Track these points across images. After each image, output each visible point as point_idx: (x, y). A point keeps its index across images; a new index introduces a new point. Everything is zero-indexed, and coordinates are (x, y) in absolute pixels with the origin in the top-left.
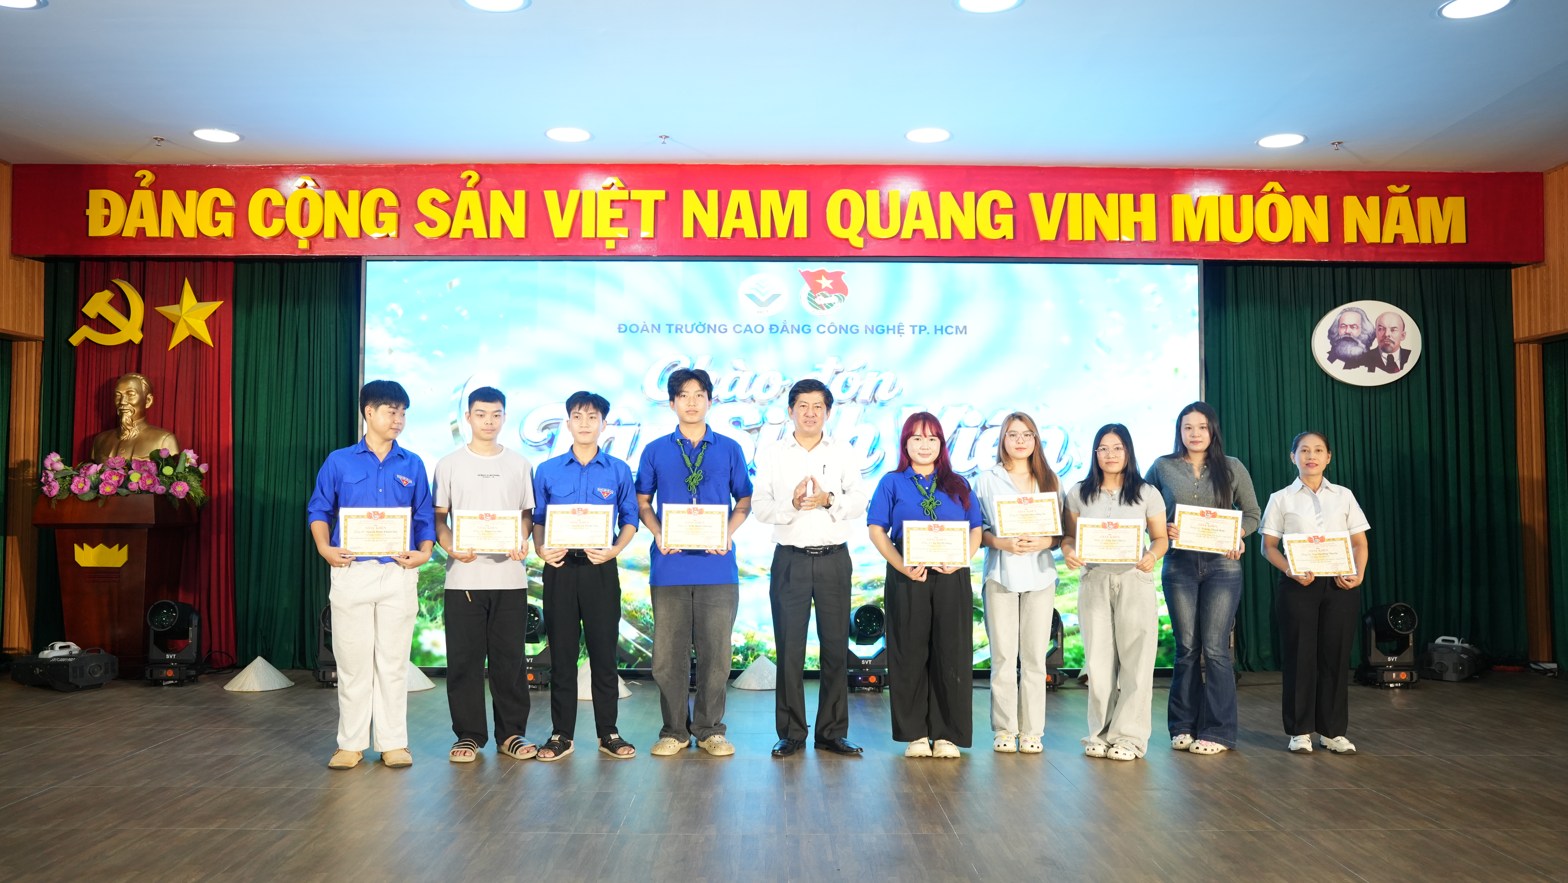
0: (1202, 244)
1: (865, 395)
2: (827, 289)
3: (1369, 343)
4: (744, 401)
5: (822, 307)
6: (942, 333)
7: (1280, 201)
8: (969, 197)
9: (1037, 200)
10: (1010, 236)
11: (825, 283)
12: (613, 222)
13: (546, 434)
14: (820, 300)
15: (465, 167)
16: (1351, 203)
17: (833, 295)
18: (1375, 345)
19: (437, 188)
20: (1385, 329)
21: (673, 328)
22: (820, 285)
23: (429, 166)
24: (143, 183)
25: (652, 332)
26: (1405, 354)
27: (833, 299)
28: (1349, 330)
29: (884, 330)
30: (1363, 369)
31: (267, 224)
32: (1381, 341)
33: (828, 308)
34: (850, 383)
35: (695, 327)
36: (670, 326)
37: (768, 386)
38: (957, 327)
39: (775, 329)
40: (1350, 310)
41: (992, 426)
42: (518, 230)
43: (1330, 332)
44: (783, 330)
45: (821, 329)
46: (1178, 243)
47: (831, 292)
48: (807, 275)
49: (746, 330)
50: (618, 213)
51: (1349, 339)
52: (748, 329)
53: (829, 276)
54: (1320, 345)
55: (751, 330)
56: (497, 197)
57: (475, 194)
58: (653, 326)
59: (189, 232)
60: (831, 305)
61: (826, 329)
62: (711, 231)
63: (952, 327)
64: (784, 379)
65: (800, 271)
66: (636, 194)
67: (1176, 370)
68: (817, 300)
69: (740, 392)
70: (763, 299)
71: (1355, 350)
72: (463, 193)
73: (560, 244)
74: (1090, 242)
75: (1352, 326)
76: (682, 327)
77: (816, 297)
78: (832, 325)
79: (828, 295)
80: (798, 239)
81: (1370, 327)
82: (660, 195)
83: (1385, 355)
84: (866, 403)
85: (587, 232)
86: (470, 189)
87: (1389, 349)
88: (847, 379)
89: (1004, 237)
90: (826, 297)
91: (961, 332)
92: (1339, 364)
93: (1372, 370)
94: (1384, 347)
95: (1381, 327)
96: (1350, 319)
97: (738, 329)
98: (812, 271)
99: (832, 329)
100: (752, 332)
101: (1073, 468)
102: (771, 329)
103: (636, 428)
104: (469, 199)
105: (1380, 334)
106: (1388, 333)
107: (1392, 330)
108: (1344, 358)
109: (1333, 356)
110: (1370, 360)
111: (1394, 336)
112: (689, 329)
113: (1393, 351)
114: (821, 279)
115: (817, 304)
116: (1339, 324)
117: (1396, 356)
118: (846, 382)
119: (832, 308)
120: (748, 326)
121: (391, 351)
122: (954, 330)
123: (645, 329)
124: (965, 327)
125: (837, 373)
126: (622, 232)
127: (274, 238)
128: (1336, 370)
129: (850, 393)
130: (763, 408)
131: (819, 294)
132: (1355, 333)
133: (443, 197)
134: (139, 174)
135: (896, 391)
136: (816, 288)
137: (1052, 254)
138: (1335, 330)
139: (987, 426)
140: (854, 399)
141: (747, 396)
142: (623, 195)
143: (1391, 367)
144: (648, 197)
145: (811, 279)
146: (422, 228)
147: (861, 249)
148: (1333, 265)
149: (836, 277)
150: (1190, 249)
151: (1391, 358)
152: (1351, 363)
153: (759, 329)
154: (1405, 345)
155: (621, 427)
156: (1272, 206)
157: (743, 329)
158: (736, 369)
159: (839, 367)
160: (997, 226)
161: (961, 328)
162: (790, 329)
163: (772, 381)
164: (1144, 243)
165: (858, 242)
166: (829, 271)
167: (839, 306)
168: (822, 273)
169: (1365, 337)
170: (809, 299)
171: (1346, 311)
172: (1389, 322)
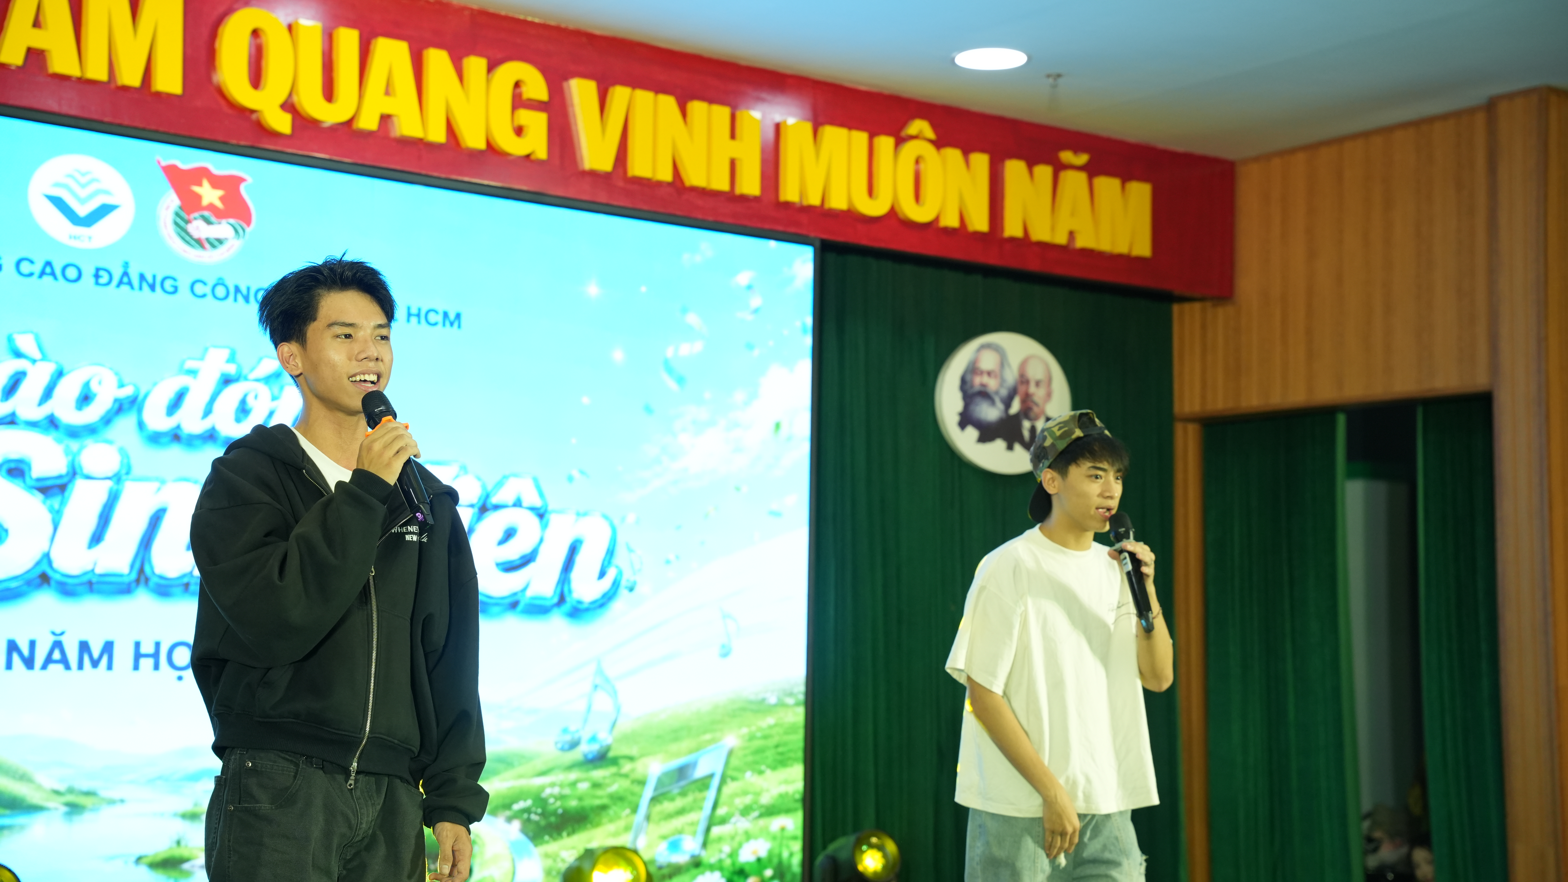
2: (211, 207)
3: (1008, 403)
4: (33, 424)
5: (200, 242)
6: (419, 322)
8: (476, 66)
9: (585, 92)
10: (542, 153)
11: (209, 195)
14: (198, 228)
17: (224, 221)
18: (1016, 407)
20: (1028, 382)
22: (199, 197)
27: (223, 229)
28: (985, 379)
30: (999, 444)
32: (1022, 402)
33: (213, 246)
37: (85, 398)
38: (446, 315)
39: (104, 279)
40: (989, 346)
41: (497, 507)
43: (963, 380)
44: (121, 283)
45: (199, 289)
46: (789, 205)
47: (220, 214)
48: (171, 172)
49: (43, 273)
51: (985, 395)
52: (48, 270)
53: (217, 182)
54: (948, 402)
55: (53, 274)
60: (220, 241)
61: (207, 290)
63: (436, 312)
64: (121, 386)
65: (159, 163)
67: (778, 426)
68: (191, 228)
70: (82, 211)
71: (991, 413)
74: (663, 183)
75: (989, 374)
77: (188, 222)
78: (220, 283)
79: (213, 219)
80: (158, 95)
81: (1011, 377)
83: (1026, 424)
87: (1032, 415)
88: (245, 396)
89: (532, 154)
90: (209, 222)
91: (452, 324)
92: (972, 433)
93: (1010, 447)
94: (1026, 412)
95: (1023, 379)
96: (988, 362)
97: (26, 268)
98: (184, 166)
99: (220, 291)
100: (56, 278)
101: (623, 592)
102: (97, 276)
105: (1022, 390)
106: (1032, 389)
107: (1038, 384)
108: (978, 425)
109: (965, 420)
111: (1038, 394)
113: (1036, 418)
114: (200, 184)
115: (191, 236)
116: (972, 369)
118: (243, 402)
119: (222, 249)
120: (48, 264)
122: (439, 318)
124: (458, 316)
125: (226, 382)
130: (74, 444)
131: (196, 215)
132: (992, 384)
136: (191, 202)
137: (603, 197)
138: (968, 378)
139: (489, 506)
141: (39, 414)
145: (181, 181)
147: (283, 136)
149: (230, 185)
150: (806, 218)
151: (1033, 430)
152: (987, 434)
153: (72, 273)
154: (1051, 411)
157: (37, 268)
158: (18, 355)
159: (231, 369)
160: (519, 131)
161: (452, 316)
162: (136, 281)
163: (94, 387)
164: (744, 198)
165: (282, 123)
166: (216, 171)
167: (233, 245)
168: (201, 174)
169: (1004, 392)
170: (176, 224)
171: (983, 347)
172: (1034, 371)
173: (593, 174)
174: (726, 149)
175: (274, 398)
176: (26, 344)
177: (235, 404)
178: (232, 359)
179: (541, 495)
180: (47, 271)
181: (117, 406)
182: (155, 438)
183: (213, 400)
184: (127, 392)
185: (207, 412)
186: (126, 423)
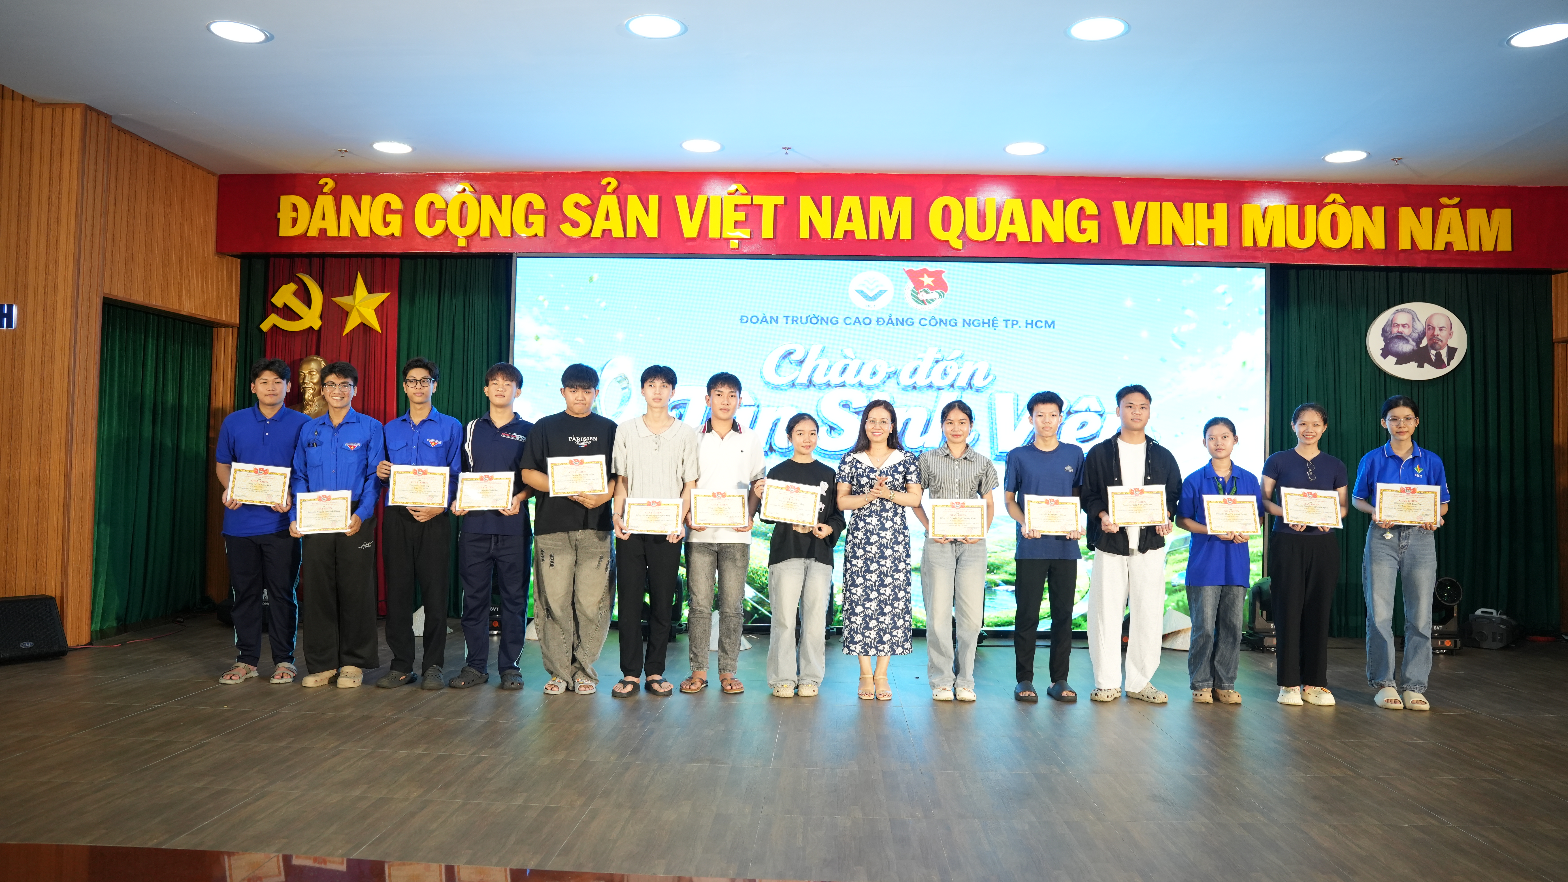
0: (1269, 249)
1: (962, 382)
2: (928, 286)
3: (1418, 341)
4: (853, 386)
5: (923, 302)
6: (1032, 327)
7: (1342, 211)
8: (1058, 204)
9: (1120, 207)
10: (1095, 240)
11: (927, 280)
12: (737, 224)
14: (923, 296)
15: (605, 174)
16: (1406, 214)
17: (934, 291)
18: (1425, 342)
19: (580, 193)
20: (1434, 328)
21: (790, 320)
22: (923, 282)
23: (573, 173)
24: (325, 190)
25: (771, 323)
26: (1452, 352)
27: (934, 295)
28: (1401, 329)
29: (979, 324)
30: (1413, 365)
31: (431, 224)
32: (1429, 340)
33: (930, 303)
34: (948, 370)
35: (809, 319)
36: (786, 317)
37: (874, 373)
38: (1046, 322)
39: (881, 322)
40: (1402, 311)
41: (1076, 412)
42: (651, 231)
43: (1384, 331)
44: (888, 323)
45: (923, 322)
46: (1247, 248)
47: (932, 288)
49: (855, 322)
50: (741, 216)
51: (1401, 337)
52: (857, 321)
53: (930, 274)
54: (1375, 342)
55: (859, 322)
56: (633, 201)
57: (614, 197)
58: (772, 317)
60: (932, 300)
61: (927, 322)
62: (824, 233)
63: (1041, 322)
64: (890, 367)
65: (904, 269)
66: (758, 199)
67: (1244, 363)
68: (919, 296)
69: (849, 377)
70: (871, 294)
71: (1406, 347)
72: (603, 197)
73: (689, 244)
74: (1167, 246)
75: (1403, 326)
76: (798, 318)
77: (918, 293)
78: (933, 318)
79: (929, 291)
80: (903, 240)
81: (1420, 327)
82: (780, 200)
83: (1433, 352)
84: (963, 389)
85: (714, 233)
86: (610, 194)
87: (1437, 347)
88: (946, 367)
89: (1090, 241)
90: (927, 293)
91: (1050, 326)
92: (1392, 359)
93: (1421, 365)
94: (1433, 344)
95: (1430, 327)
96: (1402, 319)
97: (848, 321)
98: (916, 269)
99: (933, 322)
100: (860, 324)
102: (878, 321)
103: (755, 409)
104: (609, 202)
105: (1429, 333)
106: (1437, 332)
107: (1441, 329)
108: (1396, 354)
109: (1386, 353)
110: (1420, 357)
111: (1442, 335)
112: (804, 321)
113: (1441, 348)
114: (923, 277)
115: (919, 300)
116: (1391, 323)
117: (1444, 353)
118: (945, 370)
119: (933, 303)
120: (857, 318)
121: (537, 338)
122: (1043, 324)
123: (764, 320)
124: (1053, 322)
125: (937, 362)
126: (745, 233)
127: (436, 237)
128: (1389, 365)
129: (949, 380)
131: (921, 290)
132: (1406, 332)
133: (585, 201)
134: (322, 182)
135: (990, 378)
136: (918, 285)
137: (1133, 257)
138: (1388, 329)
139: (1072, 412)
140: (952, 386)
141: (855, 381)
142: (746, 200)
143: (1439, 363)
144: (769, 202)
145: (914, 276)
146: (566, 228)
147: (960, 250)
148: (1388, 270)
149: (937, 275)
150: (1258, 254)
151: (1438, 355)
152: (1402, 359)
153: (867, 321)
154: (1452, 343)
156: (1334, 216)
157: (853, 321)
158: (846, 357)
159: (939, 357)
160: (1082, 231)
161: (1050, 323)
162: (895, 322)
163: (877, 370)
164: (1217, 248)
165: (958, 244)
166: (930, 269)
167: (939, 301)
168: (924, 272)
169: (1415, 335)
170: (912, 295)
171: (1398, 311)
172: (1438, 322)
173: (1127, 246)
174: (1204, 224)
175: (960, 367)
176: (849, 352)
177: (942, 371)
178: (940, 351)
179: (1101, 404)
181: (888, 375)
182: (905, 388)
183: (930, 370)
184: (892, 369)
185: (928, 376)
186: (892, 383)
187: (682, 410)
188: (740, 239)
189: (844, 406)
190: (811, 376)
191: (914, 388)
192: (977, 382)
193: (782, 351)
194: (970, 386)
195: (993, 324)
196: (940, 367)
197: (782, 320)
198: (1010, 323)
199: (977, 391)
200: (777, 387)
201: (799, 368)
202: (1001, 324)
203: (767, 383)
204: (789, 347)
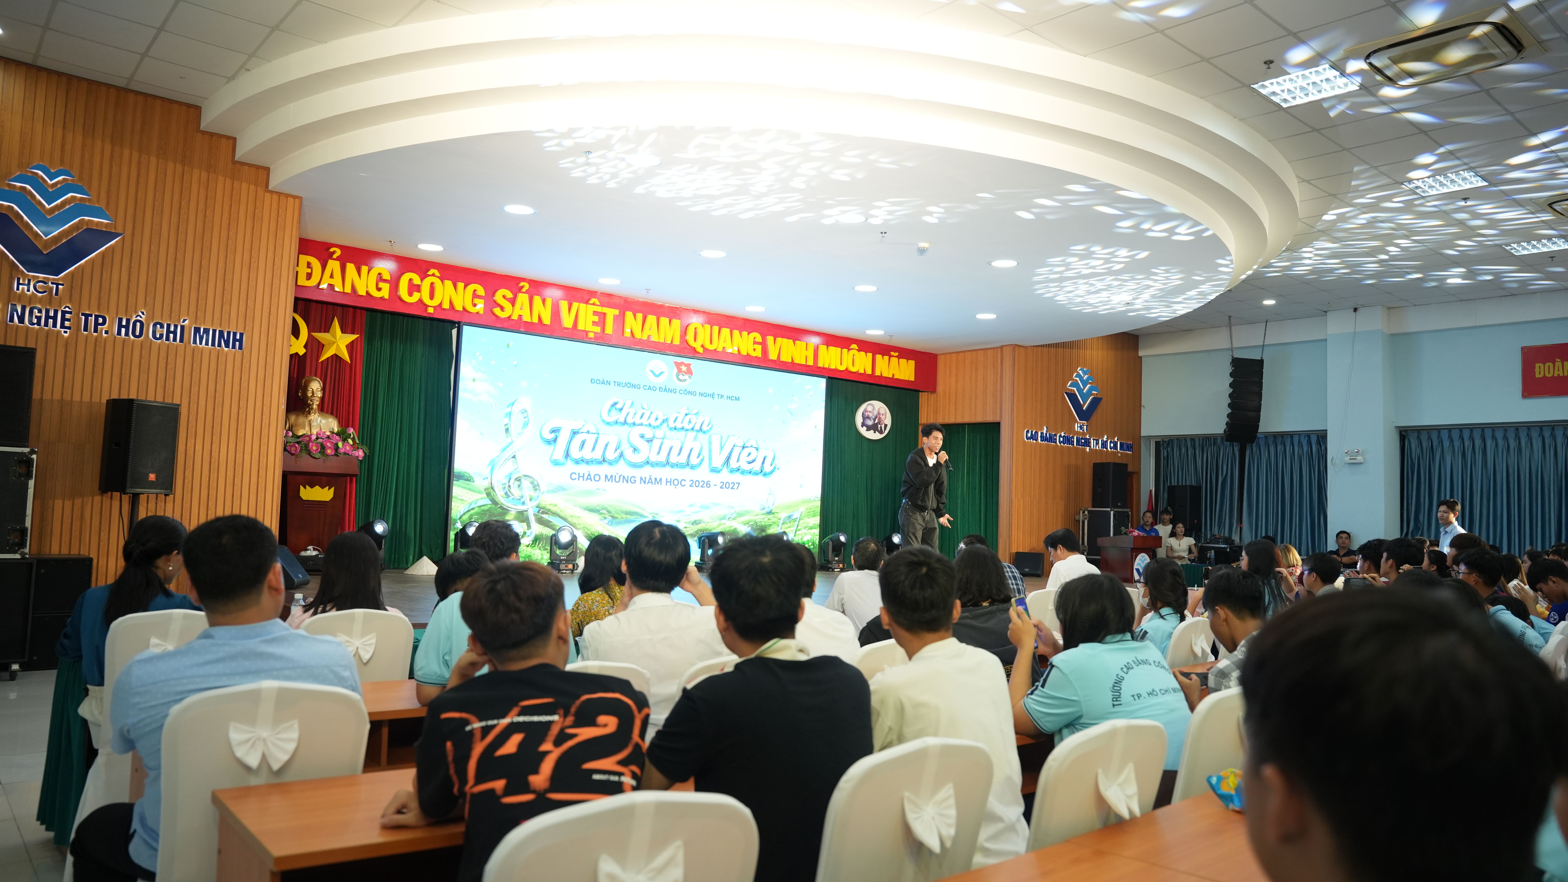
1: (697, 427)
2: (684, 372)
3: (875, 421)
4: (646, 425)
5: (681, 380)
6: (730, 399)
9: (770, 339)
10: (760, 355)
11: (684, 368)
12: (594, 323)
13: (553, 436)
14: (681, 377)
15: (524, 280)
17: (687, 375)
18: (877, 421)
19: (501, 289)
22: (681, 369)
23: (501, 275)
24: (335, 256)
26: (886, 426)
27: (686, 377)
28: (869, 413)
29: (706, 395)
30: (872, 431)
31: (410, 294)
32: (879, 420)
33: (684, 381)
34: (691, 420)
35: (626, 384)
36: (615, 382)
37: (657, 419)
39: (661, 390)
40: (870, 404)
42: (547, 320)
43: (863, 414)
44: (664, 390)
45: (681, 391)
46: (820, 368)
47: (686, 373)
48: (676, 363)
50: (596, 319)
51: (868, 418)
53: (686, 365)
54: (859, 420)
57: (527, 296)
59: (362, 292)
60: (686, 380)
61: (683, 392)
62: (638, 335)
63: (734, 397)
65: (673, 361)
66: (605, 310)
69: (644, 421)
70: (657, 373)
71: (870, 423)
73: (565, 331)
74: (788, 362)
77: (679, 375)
78: (686, 390)
80: (675, 345)
81: (876, 413)
82: (617, 312)
83: (879, 426)
84: (698, 431)
85: (581, 327)
88: (690, 418)
89: (757, 356)
90: (683, 375)
91: (737, 400)
92: (865, 428)
93: (875, 432)
94: (879, 423)
95: (879, 413)
96: (870, 408)
97: (645, 387)
98: (679, 361)
99: (685, 392)
101: (777, 469)
103: (596, 435)
104: (523, 298)
105: (878, 416)
106: (881, 416)
107: (883, 415)
108: (866, 426)
109: (863, 425)
110: (874, 428)
111: (883, 417)
112: (624, 385)
113: (882, 424)
114: (682, 366)
115: (679, 379)
116: (865, 411)
117: (883, 426)
119: (686, 382)
121: (474, 380)
124: (739, 397)
125: (686, 415)
126: (598, 329)
127: (411, 304)
128: (863, 431)
129: (691, 426)
130: (654, 430)
131: (681, 373)
132: (871, 415)
133: (510, 295)
134: (332, 250)
135: (710, 426)
136: (680, 371)
137: (774, 366)
140: (693, 429)
141: (647, 423)
142: (599, 309)
143: (881, 432)
144: (611, 313)
145: (678, 365)
146: (497, 311)
147: (701, 353)
149: (688, 366)
150: (824, 371)
151: (881, 427)
152: (869, 428)
153: (654, 389)
154: (886, 422)
155: (590, 435)
157: (648, 387)
158: (643, 408)
159: (688, 412)
160: (754, 350)
162: (667, 391)
163: (659, 416)
164: (809, 366)
165: (700, 350)
166: (686, 363)
167: (689, 381)
168: (682, 363)
169: (874, 417)
170: (676, 376)
171: (868, 404)
172: (882, 412)
173: (772, 360)
174: (805, 353)
175: (697, 419)
176: (645, 406)
177: (688, 420)
178: (688, 409)
180: (650, 388)
181: (663, 421)
182: (671, 429)
183: (683, 419)
184: (665, 418)
185: (682, 423)
186: (665, 425)
187: (557, 434)
188: (595, 333)
189: (641, 437)
190: (626, 418)
191: (675, 429)
192: (704, 428)
193: (612, 403)
194: (701, 430)
195: (712, 396)
196: (688, 417)
197: (612, 383)
198: (720, 396)
199: (704, 432)
200: (608, 423)
201: (619, 413)
202: (716, 396)
203: (603, 421)
204: (615, 400)
